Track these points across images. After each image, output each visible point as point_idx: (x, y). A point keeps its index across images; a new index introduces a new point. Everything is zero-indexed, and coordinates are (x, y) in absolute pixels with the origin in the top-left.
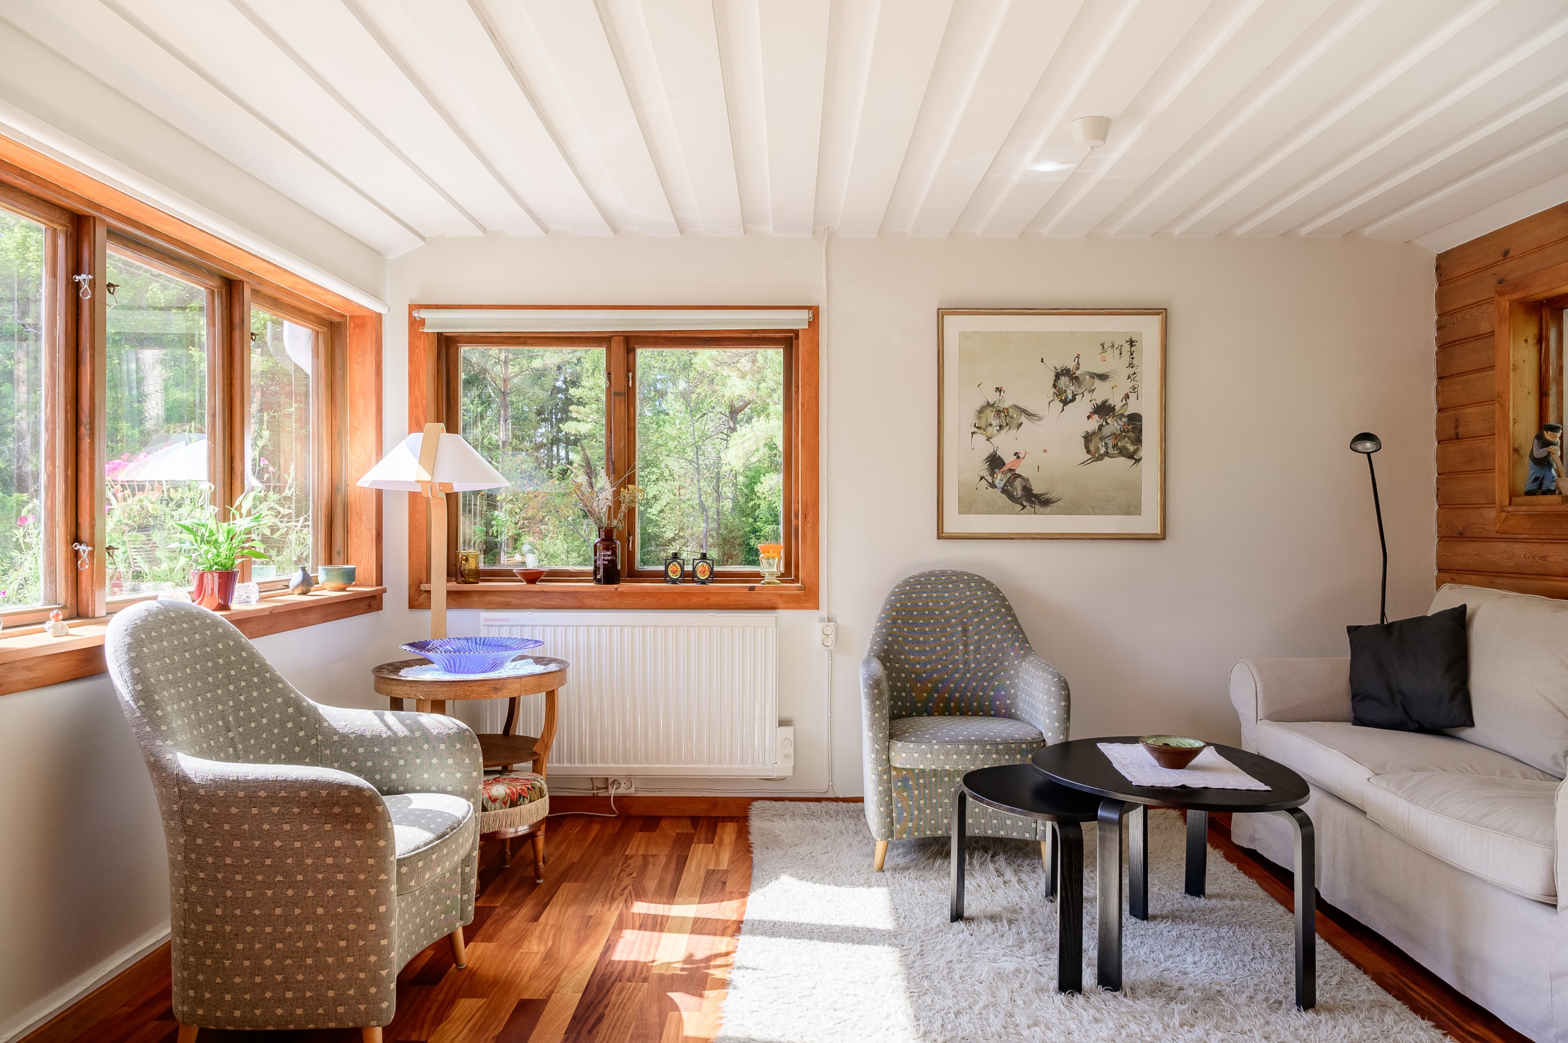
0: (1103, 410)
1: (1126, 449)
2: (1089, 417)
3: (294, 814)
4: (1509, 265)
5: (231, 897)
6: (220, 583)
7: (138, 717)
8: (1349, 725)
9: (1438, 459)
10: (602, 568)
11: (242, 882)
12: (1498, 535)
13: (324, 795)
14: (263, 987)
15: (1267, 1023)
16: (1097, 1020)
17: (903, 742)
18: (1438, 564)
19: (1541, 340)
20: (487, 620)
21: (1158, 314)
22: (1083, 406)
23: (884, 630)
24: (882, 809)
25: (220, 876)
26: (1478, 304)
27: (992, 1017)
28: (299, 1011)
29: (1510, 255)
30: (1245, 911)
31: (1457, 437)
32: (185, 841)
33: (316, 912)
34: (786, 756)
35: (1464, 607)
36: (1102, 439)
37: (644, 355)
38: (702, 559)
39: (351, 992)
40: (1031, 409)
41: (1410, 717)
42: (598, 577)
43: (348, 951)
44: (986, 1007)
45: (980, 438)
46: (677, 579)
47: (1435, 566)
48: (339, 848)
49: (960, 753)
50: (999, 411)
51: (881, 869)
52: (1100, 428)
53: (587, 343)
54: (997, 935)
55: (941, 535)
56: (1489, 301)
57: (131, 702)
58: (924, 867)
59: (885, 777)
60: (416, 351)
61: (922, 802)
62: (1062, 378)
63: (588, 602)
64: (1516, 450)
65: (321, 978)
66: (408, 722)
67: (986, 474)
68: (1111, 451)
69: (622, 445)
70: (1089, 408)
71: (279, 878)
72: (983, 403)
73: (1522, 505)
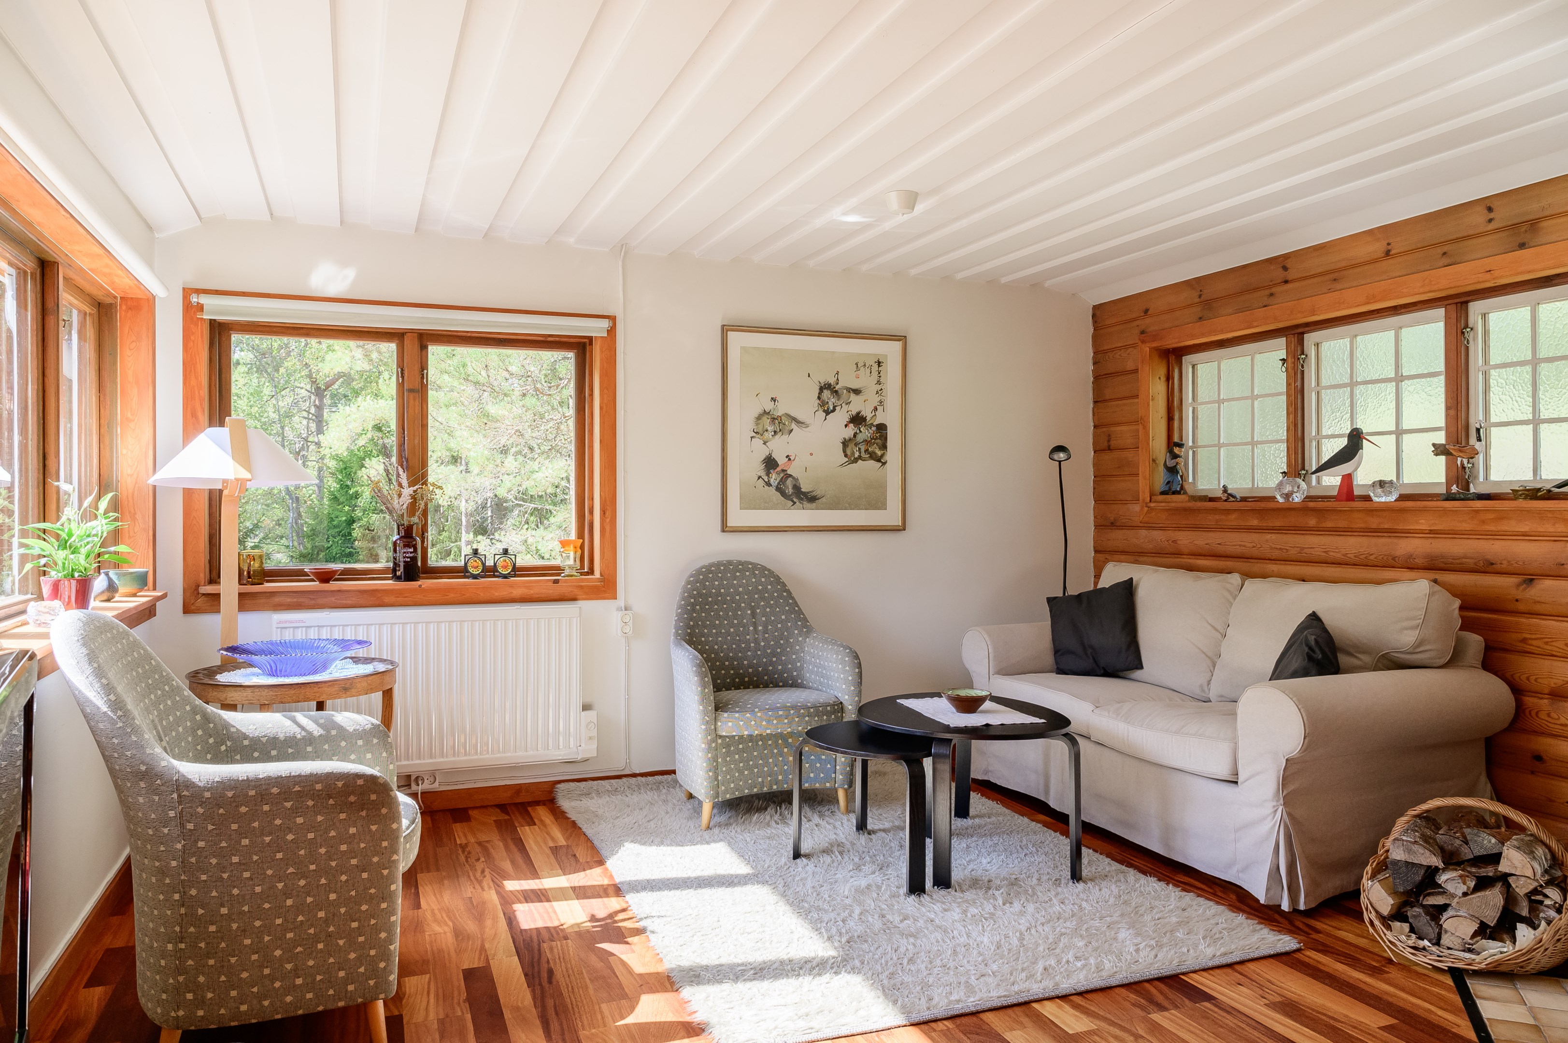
0: (857, 420)
1: (875, 453)
2: (846, 426)
3: (308, 807)
4: (1148, 321)
5: (238, 895)
6: (77, 591)
7: (120, 727)
8: (1054, 675)
9: (1094, 465)
10: (402, 564)
11: (251, 879)
12: (1141, 525)
13: (340, 786)
14: (272, 978)
15: (1057, 894)
16: (946, 910)
17: (728, 713)
18: (1094, 547)
19: (1169, 378)
20: (280, 622)
21: (899, 340)
22: (841, 416)
23: (686, 616)
24: (711, 774)
25: (225, 876)
26: (1126, 347)
27: (870, 919)
28: (309, 996)
29: (1149, 313)
30: (1002, 824)
31: (1109, 449)
32: (184, 846)
33: (328, 898)
34: (590, 738)
35: (1132, 579)
36: (856, 445)
37: (436, 352)
38: (504, 554)
39: (362, 970)
40: (800, 417)
41: (1098, 666)
42: (398, 573)
43: (359, 931)
44: (861, 914)
45: (758, 442)
46: (479, 574)
47: (1092, 548)
48: (354, 834)
49: (779, 718)
50: (774, 419)
51: (708, 828)
52: (855, 435)
53: (377, 338)
54: (835, 864)
55: (725, 528)
56: (1134, 346)
57: (109, 713)
58: (744, 822)
59: (714, 745)
60: (192, 338)
61: (741, 765)
62: (825, 391)
63: (387, 600)
64: (1154, 460)
65: (331, 960)
66: (322, 721)
67: (763, 474)
68: (863, 455)
69: (416, 441)
70: (846, 418)
71: (291, 870)
72: (759, 411)
73: (1162, 502)
